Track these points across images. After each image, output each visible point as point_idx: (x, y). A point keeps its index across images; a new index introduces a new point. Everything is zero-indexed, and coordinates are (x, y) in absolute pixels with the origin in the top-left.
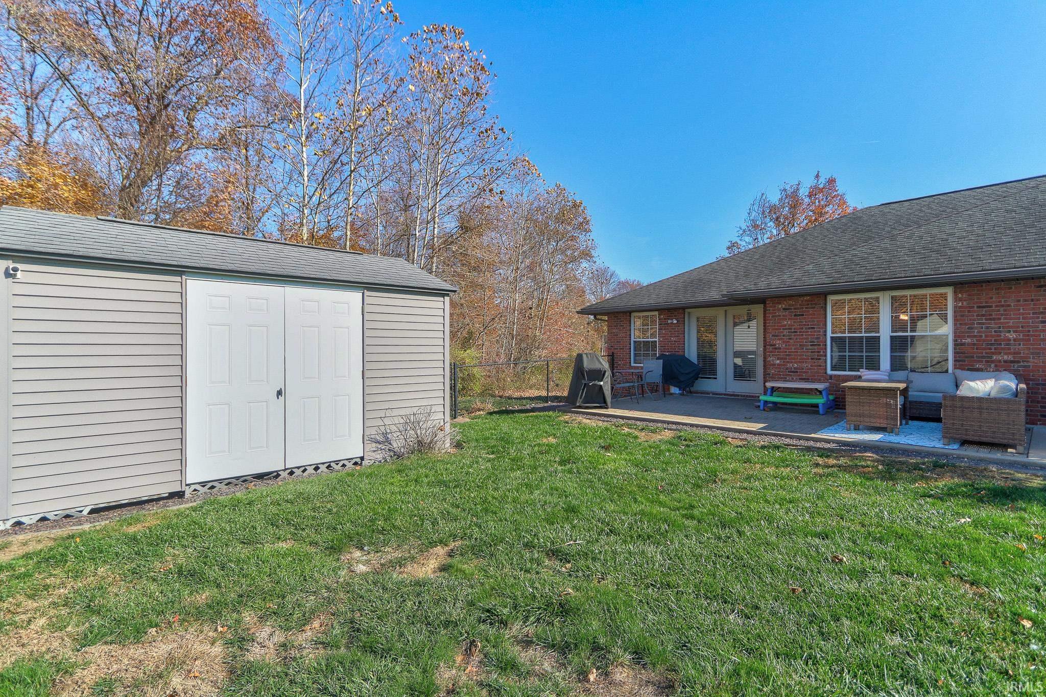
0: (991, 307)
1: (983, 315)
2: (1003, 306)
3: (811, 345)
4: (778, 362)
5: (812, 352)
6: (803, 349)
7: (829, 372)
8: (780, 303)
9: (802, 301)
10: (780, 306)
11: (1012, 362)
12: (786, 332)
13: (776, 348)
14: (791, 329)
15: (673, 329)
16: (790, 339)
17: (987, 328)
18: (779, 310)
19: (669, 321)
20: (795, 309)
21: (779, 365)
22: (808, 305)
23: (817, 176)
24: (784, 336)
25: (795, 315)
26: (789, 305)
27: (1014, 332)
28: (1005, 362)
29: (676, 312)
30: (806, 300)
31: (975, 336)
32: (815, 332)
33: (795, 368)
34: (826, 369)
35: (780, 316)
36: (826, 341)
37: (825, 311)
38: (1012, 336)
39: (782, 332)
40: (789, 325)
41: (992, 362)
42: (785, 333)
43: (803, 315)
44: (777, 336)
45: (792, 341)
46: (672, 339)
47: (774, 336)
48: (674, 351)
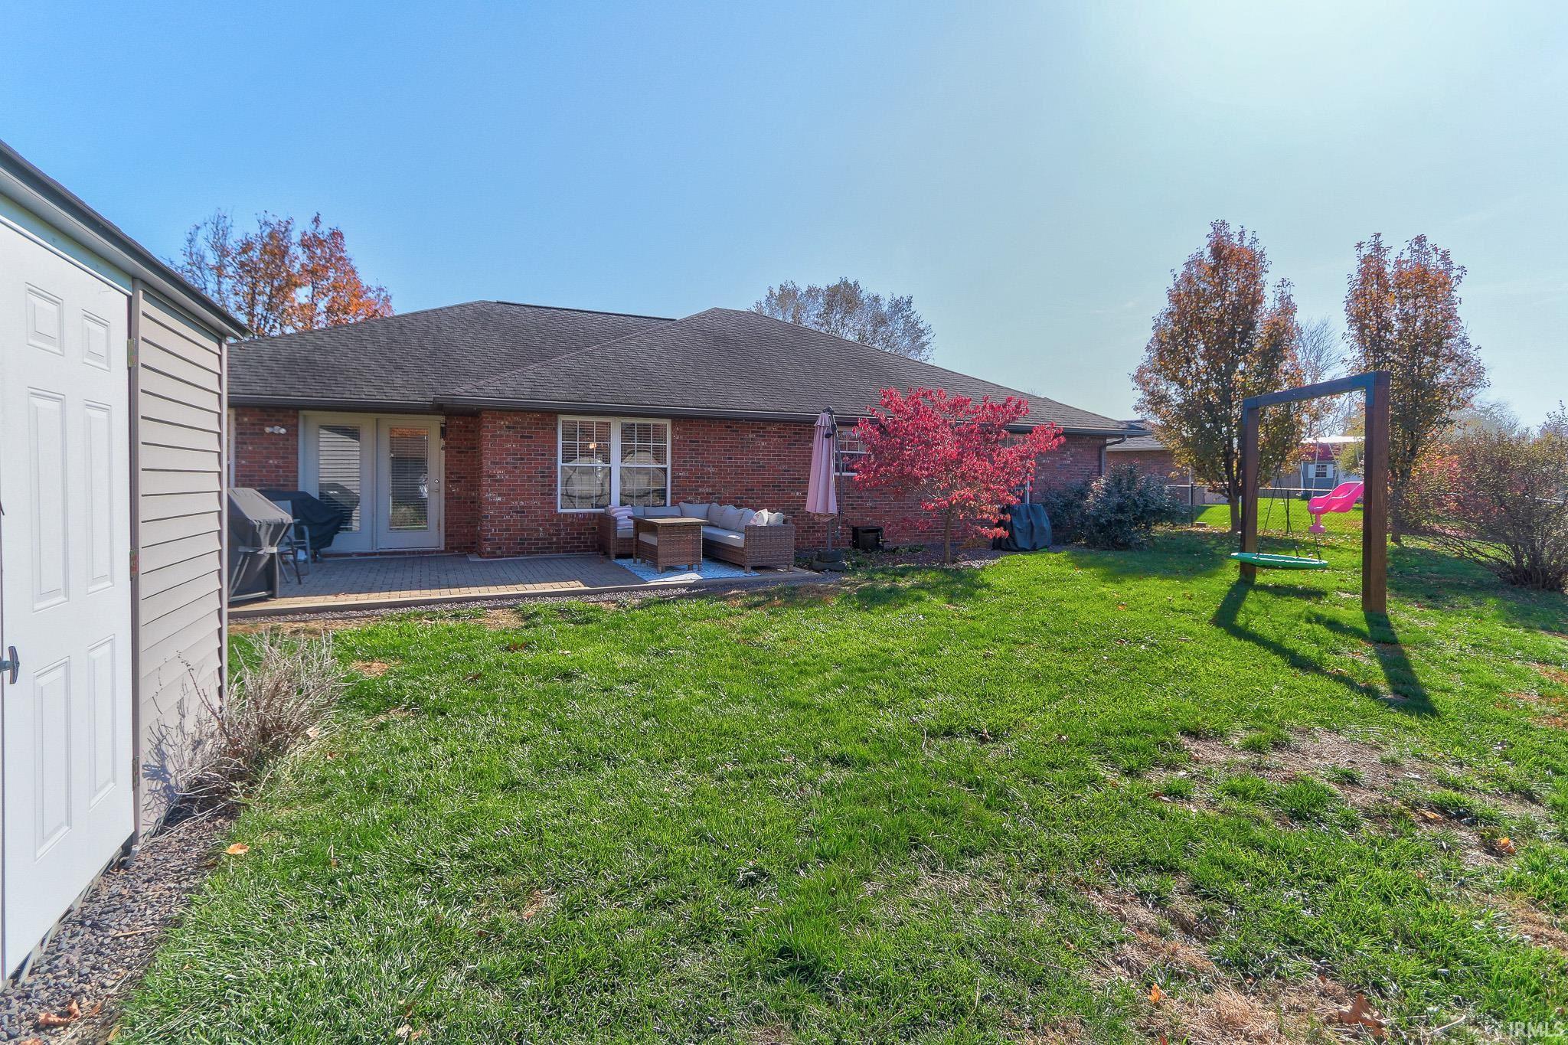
0: (698, 442)
1: (693, 450)
2: (706, 442)
3: (542, 477)
4: (499, 499)
5: (542, 486)
6: (531, 481)
7: (560, 510)
8: (502, 419)
9: (531, 419)
10: (502, 423)
11: (711, 494)
12: (510, 459)
13: (497, 481)
14: (517, 454)
15: (272, 444)
16: (516, 468)
17: (696, 462)
18: (501, 427)
19: (268, 430)
20: (522, 428)
21: (499, 502)
22: (538, 424)
23: (317, 220)
24: (507, 463)
25: (522, 437)
26: (514, 423)
27: (713, 466)
28: (707, 494)
29: (283, 415)
30: (535, 419)
31: (688, 470)
32: (546, 459)
33: (521, 507)
34: (556, 507)
35: (502, 436)
36: (556, 472)
37: (556, 433)
38: (711, 470)
39: (505, 459)
40: (514, 450)
41: (699, 494)
42: (508, 460)
43: (531, 437)
44: (497, 463)
45: (517, 471)
46: (271, 462)
47: (493, 463)
48: (277, 485)
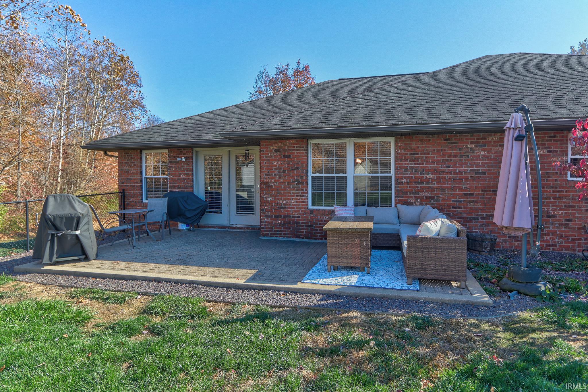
0: (418, 154)
1: (414, 161)
2: (425, 154)
3: (297, 184)
4: (270, 198)
5: (297, 190)
6: (290, 187)
7: (311, 207)
8: (272, 145)
9: (290, 144)
10: (272, 148)
11: (430, 197)
12: (276, 172)
13: (269, 186)
14: (281, 169)
15: (182, 167)
16: (280, 178)
17: (416, 170)
18: (271, 151)
19: (179, 159)
20: (284, 150)
21: (271, 201)
22: (294, 147)
23: (298, 62)
24: (275, 175)
25: (284, 156)
26: (280, 147)
27: (432, 174)
28: (426, 197)
29: (185, 151)
30: (292, 143)
31: (409, 177)
32: (299, 172)
33: (284, 204)
34: (308, 205)
35: (271, 156)
36: (307, 180)
37: (307, 153)
38: (430, 177)
39: (274, 172)
40: (280, 165)
41: (419, 197)
42: (276, 173)
43: (290, 156)
44: (269, 175)
45: (281, 180)
46: (182, 176)
47: (267, 175)
48: (184, 188)
